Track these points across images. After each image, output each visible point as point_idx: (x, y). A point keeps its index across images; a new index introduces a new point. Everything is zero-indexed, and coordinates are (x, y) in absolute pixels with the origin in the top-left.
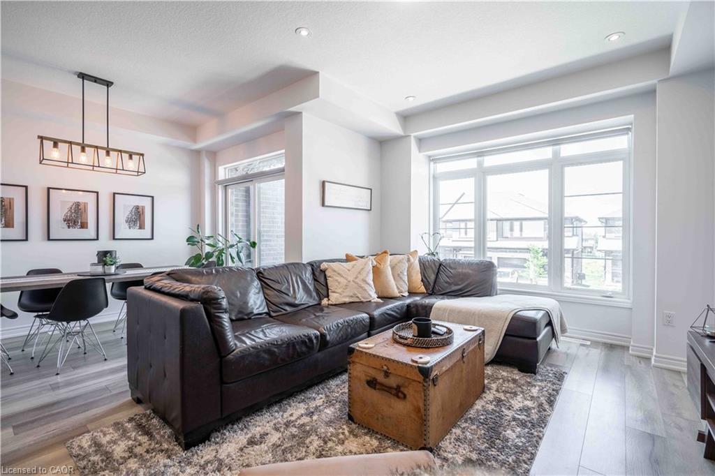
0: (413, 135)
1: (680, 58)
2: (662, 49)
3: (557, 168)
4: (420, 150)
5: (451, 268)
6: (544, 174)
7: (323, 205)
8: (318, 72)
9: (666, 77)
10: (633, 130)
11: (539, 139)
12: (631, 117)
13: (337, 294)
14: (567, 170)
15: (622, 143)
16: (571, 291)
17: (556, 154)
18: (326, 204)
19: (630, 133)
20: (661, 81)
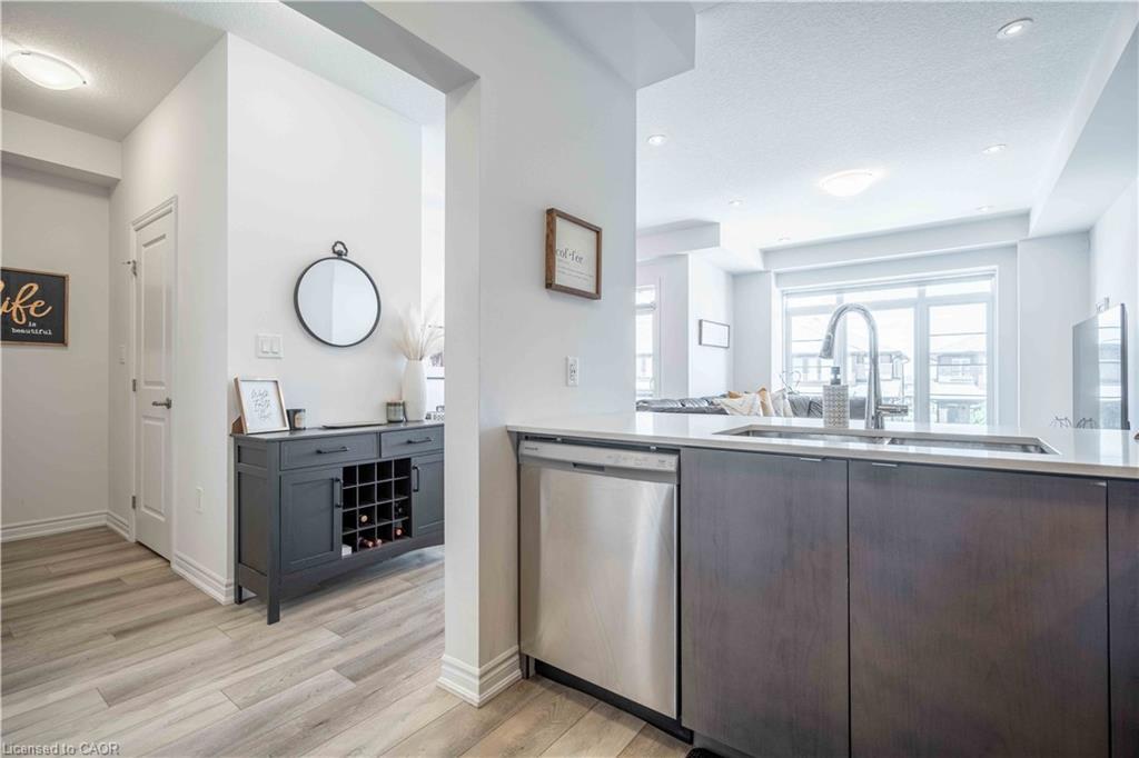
0: (773, 271)
1: (1037, 225)
2: (1024, 216)
3: (922, 307)
4: (777, 285)
6: (910, 312)
7: (700, 343)
8: (718, 224)
9: (1024, 238)
10: (997, 276)
11: (904, 279)
12: (995, 267)
14: (933, 310)
15: (985, 286)
17: (921, 294)
18: (703, 342)
19: (993, 279)
20: (1021, 241)
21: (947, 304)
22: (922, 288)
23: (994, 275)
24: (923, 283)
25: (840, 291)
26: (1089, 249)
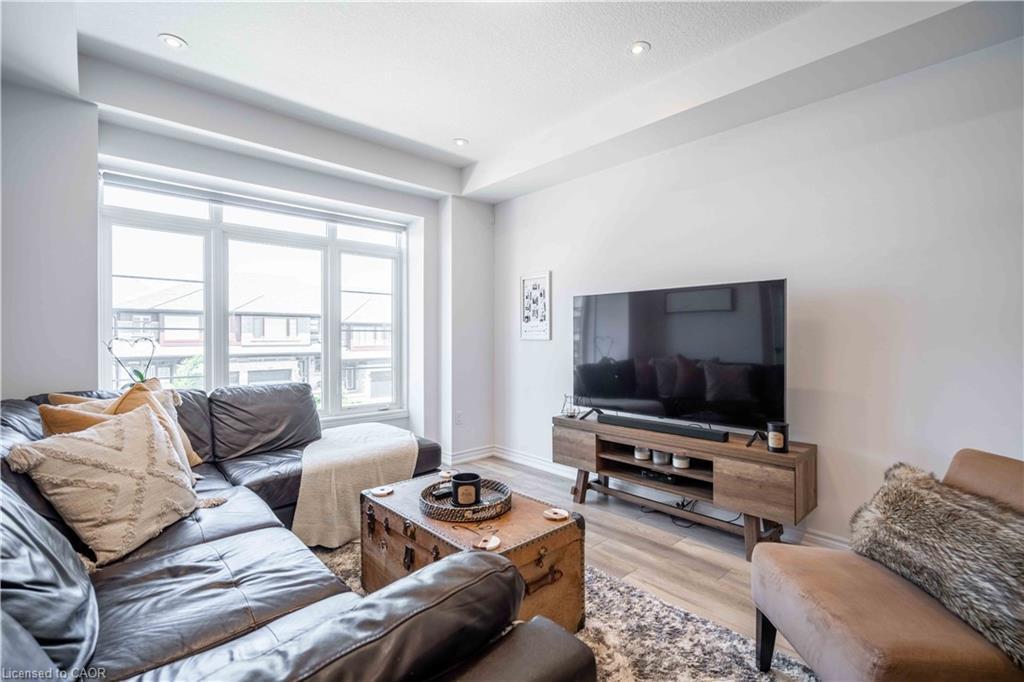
0: (101, 106)
5: (245, 404)
9: (457, 194)
11: (319, 207)
13: (125, 525)
16: (351, 411)
19: (404, 233)
20: (454, 196)
21: (360, 253)
22: (332, 224)
23: (405, 229)
24: (332, 217)
25: (217, 197)
26: (493, 223)
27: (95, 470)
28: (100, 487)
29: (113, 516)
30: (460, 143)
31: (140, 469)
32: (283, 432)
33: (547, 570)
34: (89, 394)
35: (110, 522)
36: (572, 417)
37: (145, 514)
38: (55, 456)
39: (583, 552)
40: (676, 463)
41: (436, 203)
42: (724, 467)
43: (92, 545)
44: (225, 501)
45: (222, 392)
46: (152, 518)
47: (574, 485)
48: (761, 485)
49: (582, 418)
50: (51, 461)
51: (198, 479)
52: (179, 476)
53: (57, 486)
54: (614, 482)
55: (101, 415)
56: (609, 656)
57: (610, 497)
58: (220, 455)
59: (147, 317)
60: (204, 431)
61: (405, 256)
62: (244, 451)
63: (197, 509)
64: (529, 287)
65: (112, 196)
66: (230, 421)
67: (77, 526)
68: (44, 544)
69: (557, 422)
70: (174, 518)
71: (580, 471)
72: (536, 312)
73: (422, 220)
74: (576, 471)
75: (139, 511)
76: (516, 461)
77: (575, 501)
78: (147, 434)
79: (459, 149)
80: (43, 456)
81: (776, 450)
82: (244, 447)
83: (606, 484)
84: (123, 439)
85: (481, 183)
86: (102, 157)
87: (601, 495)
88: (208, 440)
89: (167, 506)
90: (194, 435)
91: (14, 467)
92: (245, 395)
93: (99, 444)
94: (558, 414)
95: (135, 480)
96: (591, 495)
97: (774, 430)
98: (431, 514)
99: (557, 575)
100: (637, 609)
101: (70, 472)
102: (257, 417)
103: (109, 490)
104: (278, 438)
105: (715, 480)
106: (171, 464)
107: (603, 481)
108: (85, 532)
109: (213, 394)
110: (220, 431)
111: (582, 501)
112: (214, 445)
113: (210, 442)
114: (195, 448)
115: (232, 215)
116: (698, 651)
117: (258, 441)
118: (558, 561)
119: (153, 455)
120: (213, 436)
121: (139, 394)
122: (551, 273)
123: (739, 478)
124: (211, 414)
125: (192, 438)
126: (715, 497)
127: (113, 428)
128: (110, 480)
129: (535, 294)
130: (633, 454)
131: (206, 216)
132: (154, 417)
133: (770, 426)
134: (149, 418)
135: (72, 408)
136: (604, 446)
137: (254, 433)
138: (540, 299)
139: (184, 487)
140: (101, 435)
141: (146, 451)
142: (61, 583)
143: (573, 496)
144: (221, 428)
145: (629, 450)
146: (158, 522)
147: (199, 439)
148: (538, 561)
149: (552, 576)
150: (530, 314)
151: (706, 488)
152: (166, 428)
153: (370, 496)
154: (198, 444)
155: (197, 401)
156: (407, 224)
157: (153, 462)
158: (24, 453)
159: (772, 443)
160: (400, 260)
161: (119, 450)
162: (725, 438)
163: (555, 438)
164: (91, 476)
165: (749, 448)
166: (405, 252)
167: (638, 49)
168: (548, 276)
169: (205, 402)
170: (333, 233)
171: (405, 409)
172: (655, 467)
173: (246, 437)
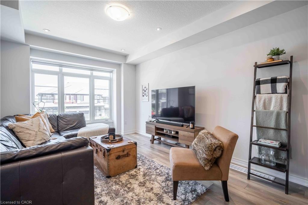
0: (30, 46)
5: (66, 118)
11: (88, 67)
13: (33, 141)
16: (97, 120)
19: (112, 73)
20: (124, 63)
21: (100, 79)
22: (92, 71)
23: (112, 72)
24: (92, 70)
25: (61, 66)
26: (136, 70)
27: (26, 130)
28: (27, 133)
29: (30, 139)
30: (123, 50)
31: (36, 130)
32: (76, 124)
33: (126, 153)
34: (28, 115)
35: (29, 140)
36: (151, 121)
37: (37, 139)
38: (18, 126)
39: (136, 150)
40: (173, 132)
41: (120, 65)
42: (181, 133)
43: (25, 145)
44: (57, 138)
45: (61, 115)
46: (39, 140)
47: (151, 139)
48: (188, 137)
49: (153, 122)
50: (17, 127)
51: (52, 135)
52: (45, 132)
53: (18, 132)
54: (162, 139)
55: (29, 119)
56: (139, 173)
57: (161, 143)
58: (60, 130)
59: (50, 95)
60: (56, 124)
61: (112, 79)
62: (66, 129)
63: (50, 140)
64: (144, 88)
65: (34, 66)
66: (62, 122)
67: (22, 141)
68: (14, 141)
69: (147, 123)
70: (44, 141)
71: (152, 135)
72: (145, 94)
73: (116, 70)
74: (151, 135)
75: (36, 139)
76: (141, 134)
77: (151, 143)
78: (39, 123)
79: (123, 51)
80: (15, 126)
81: (192, 128)
82: (65, 128)
83: (160, 139)
84: (33, 123)
85: (131, 59)
86: (31, 57)
87: (159, 142)
88: (57, 126)
89: (42, 138)
90: (53, 125)
91: (9, 128)
92: (66, 116)
93: (27, 124)
94: (147, 121)
95: (35, 132)
96: (155, 142)
97: (191, 124)
98: (103, 141)
99: (129, 155)
100: (151, 165)
101: (21, 130)
102: (69, 121)
103: (29, 134)
104: (74, 126)
105: (179, 136)
106: (44, 129)
107: (159, 138)
108: (24, 142)
109: (58, 115)
110: (59, 124)
111: (153, 143)
112: (58, 127)
113: (57, 127)
114: (53, 128)
115: (65, 70)
116: (160, 172)
117: (69, 127)
118: (129, 152)
119: (40, 127)
120: (58, 125)
121: (38, 114)
122: (149, 84)
123: (184, 136)
124: (58, 120)
125: (53, 126)
126: (179, 140)
127: (31, 121)
128: (30, 132)
129: (145, 89)
130: (163, 131)
131: (58, 70)
132: (41, 119)
133: (190, 122)
134: (39, 119)
135: (23, 117)
136: (157, 129)
137: (68, 125)
138: (146, 91)
139: (47, 135)
140: (28, 122)
141: (38, 126)
142: (17, 148)
143: (150, 142)
144: (60, 123)
145: (163, 130)
146: (40, 141)
147: (54, 126)
148: (123, 151)
149: (128, 155)
150: (144, 95)
151: (177, 138)
152: (43, 122)
153: (91, 138)
154: (54, 127)
155: (54, 117)
156: (112, 71)
157: (40, 129)
158: (11, 125)
159: (191, 127)
160: (111, 80)
161: (32, 126)
162: (182, 126)
163: (147, 127)
164: (25, 131)
165: (187, 128)
166: (112, 78)
167: (158, 29)
168: (148, 84)
169: (56, 117)
170: (92, 74)
171: (112, 120)
172: (168, 134)
173: (66, 126)
